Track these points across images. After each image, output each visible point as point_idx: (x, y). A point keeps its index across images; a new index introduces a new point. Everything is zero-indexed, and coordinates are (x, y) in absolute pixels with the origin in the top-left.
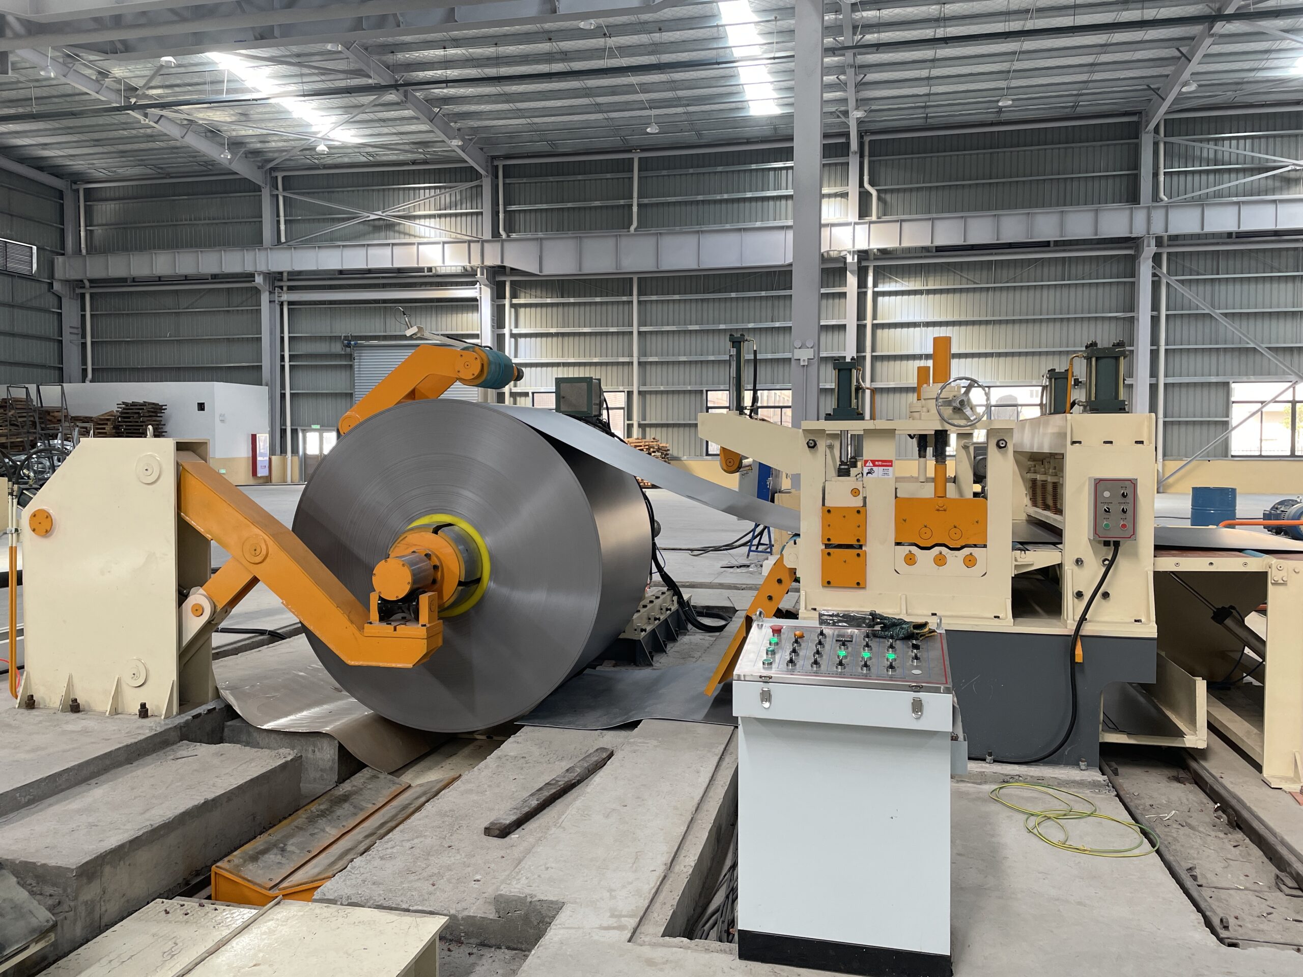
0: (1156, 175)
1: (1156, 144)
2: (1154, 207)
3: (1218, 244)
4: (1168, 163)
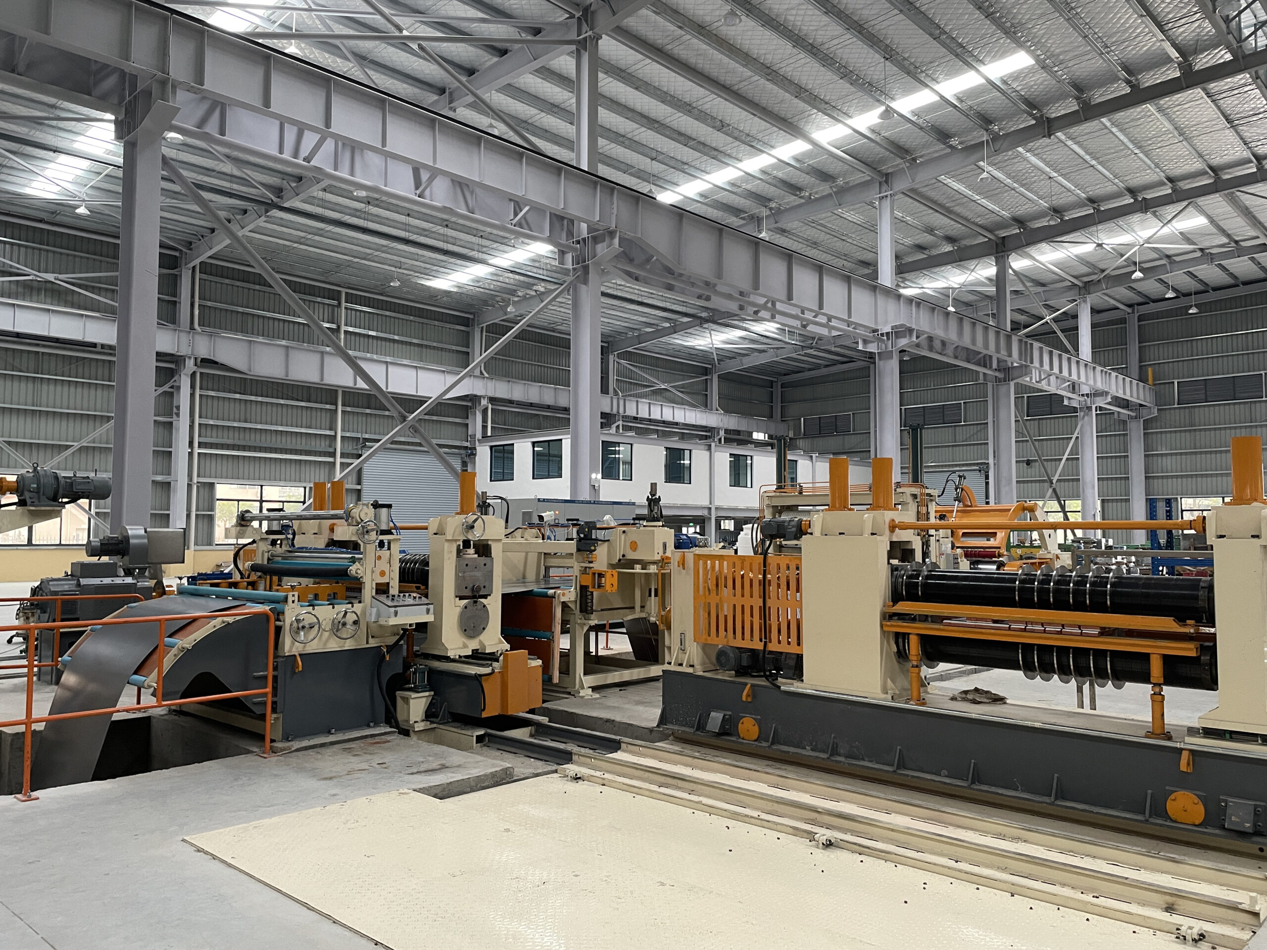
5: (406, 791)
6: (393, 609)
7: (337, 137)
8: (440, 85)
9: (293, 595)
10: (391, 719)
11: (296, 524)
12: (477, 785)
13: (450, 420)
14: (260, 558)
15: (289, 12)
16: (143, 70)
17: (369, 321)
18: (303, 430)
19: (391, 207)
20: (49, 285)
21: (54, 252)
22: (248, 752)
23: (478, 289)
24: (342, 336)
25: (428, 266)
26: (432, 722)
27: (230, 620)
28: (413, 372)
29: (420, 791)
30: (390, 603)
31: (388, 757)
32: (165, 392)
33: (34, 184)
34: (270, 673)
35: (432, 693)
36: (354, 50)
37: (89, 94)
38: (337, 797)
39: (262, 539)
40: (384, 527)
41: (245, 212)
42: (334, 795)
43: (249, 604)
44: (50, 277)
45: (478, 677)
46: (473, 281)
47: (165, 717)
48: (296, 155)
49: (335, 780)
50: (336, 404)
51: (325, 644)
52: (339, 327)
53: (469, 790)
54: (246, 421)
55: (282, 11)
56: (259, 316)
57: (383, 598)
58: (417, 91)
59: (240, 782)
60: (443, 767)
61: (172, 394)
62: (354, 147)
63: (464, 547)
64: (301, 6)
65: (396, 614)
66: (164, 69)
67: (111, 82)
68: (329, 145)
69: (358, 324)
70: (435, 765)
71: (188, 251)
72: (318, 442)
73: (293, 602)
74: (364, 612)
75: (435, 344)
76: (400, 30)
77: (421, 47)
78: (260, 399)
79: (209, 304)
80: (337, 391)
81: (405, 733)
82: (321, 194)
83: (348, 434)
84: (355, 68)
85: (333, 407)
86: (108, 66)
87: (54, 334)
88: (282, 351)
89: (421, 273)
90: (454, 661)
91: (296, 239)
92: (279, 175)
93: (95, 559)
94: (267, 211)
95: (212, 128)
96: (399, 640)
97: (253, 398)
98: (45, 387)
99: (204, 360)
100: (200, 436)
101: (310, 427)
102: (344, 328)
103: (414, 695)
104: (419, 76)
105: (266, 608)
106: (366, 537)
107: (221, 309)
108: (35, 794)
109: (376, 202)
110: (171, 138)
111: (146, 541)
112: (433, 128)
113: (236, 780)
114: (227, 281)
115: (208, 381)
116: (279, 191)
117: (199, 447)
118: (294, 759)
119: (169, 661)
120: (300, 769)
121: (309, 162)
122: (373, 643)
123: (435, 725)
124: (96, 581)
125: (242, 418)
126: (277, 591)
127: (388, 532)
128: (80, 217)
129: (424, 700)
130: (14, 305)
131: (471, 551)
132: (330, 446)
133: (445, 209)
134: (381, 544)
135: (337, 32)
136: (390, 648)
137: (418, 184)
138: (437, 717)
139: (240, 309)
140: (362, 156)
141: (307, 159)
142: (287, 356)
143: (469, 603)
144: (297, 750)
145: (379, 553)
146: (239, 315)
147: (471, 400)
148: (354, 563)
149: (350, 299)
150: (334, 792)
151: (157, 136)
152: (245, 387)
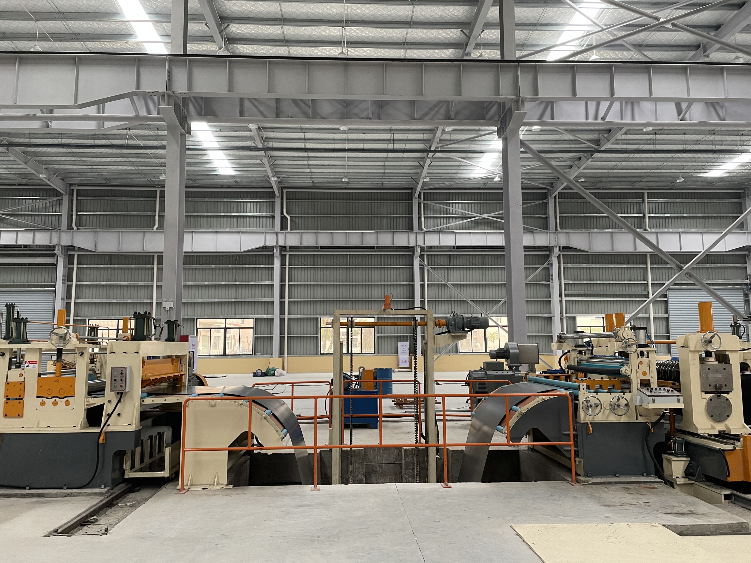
0: (420, 218)
1: (419, 204)
2: (418, 233)
3: (449, 251)
4: (426, 212)
5: (657, 525)
6: (651, 398)
7: (620, 100)
8: (695, 44)
9: (583, 385)
10: (659, 473)
11: (594, 341)
12: (716, 531)
13: (732, 265)
14: (573, 362)
15: (591, 36)
16: (506, 98)
17: (665, 208)
18: (626, 282)
19: (671, 132)
20: (486, 220)
21: (487, 203)
22: (565, 480)
23: (745, 171)
24: (647, 220)
25: (704, 164)
26: (690, 479)
27: (546, 398)
28: (700, 236)
29: (669, 527)
30: (649, 394)
31: (653, 499)
32: (545, 268)
33: (475, 171)
34: (572, 433)
35: (689, 459)
36: (634, 43)
37: (484, 119)
38: (609, 519)
39: (573, 350)
40: (642, 342)
41: (580, 158)
42: (608, 517)
43: (559, 389)
44: (485, 216)
45: (722, 452)
46: (740, 166)
47: (526, 452)
48: (596, 118)
49: (612, 507)
50: (646, 264)
51: (607, 417)
52: (644, 215)
53: (709, 533)
54: (590, 280)
55: (587, 37)
56: (593, 217)
57: (644, 390)
58: (680, 53)
59: (554, 498)
60: (691, 513)
61: (548, 268)
62: (632, 102)
63: (706, 356)
64: (597, 30)
65: (654, 401)
66: (517, 95)
67: (494, 109)
68: (616, 106)
69: (657, 211)
70: (684, 510)
71: (551, 188)
72: (636, 289)
73: (584, 389)
74: (632, 399)
75: (715, 215)
76: (657, 19)
77: (673, 25)
78: (598, 266)
79: (565, 215)
80: (646, 255)
81: (671, 484)
82: (623, 137)
83: (656, 282)
84: (636, 54)
85: (644, 266)
86: (492, 102)
87: (489, 244)
88: (609, 236)
89: (699, 170)
90: (703, 437)
91: (612, 167)
92: (597, 132)
93: (494, 360)
94: (592, 155)
95: (547, 118)
96: (660, 419)
97: (593, 266)
98: (487, 272)
99: (564, 248)
100: (565, 290)
101: (630, 280)
102: (647, 215)
103: (674, 458)
104: (680, 43)
105: (567, 392)
106: (629, 349)
107: (572, 217)
108: (449, 485)
109: (661, 132)
110: (535, 129)
111: (518, 351)
112: (685, 73)
113: (552, 496)
114: (574, 200)
115: (567, 259)
116: (597, 142)
117: (565, 296)
118: (590, 489)
119: (512, 422)
120: (592, 496)
121: (604, 120)
122: (641, 420)
123: (693, 482)
124: (494, 372)
125: (588, 277)
126: (575, 382)
127: (646, 346)
128: (496, 183)
129: (683, 462)
130: (470, 233)
131: (713, 359)
132: (645, 291)
133: (701, 124)
134: (642, 354)
135: (619, 36)
136: (654, 424)
137: (679, 111)
138: (695, 476)
139: (582, 215)
140: (639, 106)
141: (603, 119)
142: (612, 238)
143: (713, 397)
144: (593, 484)
145: (640, 359)
146: (582, 219)
147: (747, 250)
148: (623, 365)
149: (650, 196)
150: (607, 515)
151: (516, 131)
152: (588, 260)
